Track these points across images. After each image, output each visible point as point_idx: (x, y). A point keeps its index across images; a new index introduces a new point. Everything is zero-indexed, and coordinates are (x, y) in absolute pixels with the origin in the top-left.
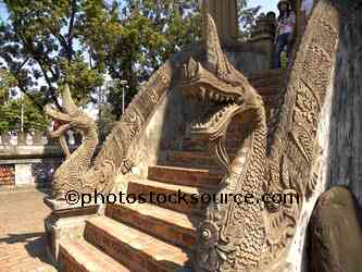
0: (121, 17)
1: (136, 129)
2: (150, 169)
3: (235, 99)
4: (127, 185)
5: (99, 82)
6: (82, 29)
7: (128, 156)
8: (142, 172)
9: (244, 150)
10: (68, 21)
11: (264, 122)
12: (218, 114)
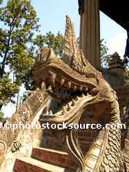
0: (35, 55)
1: (26, 119)
2: (34, 150)
3: (89, 90)
4: (14, 160)
5: (17, 91)
6: (11, 60)
7: (18, 139)
8: (27, 151)
9: (98, 142)
10: (3, 55)
11: (118, 115)
12: (70, 104)
